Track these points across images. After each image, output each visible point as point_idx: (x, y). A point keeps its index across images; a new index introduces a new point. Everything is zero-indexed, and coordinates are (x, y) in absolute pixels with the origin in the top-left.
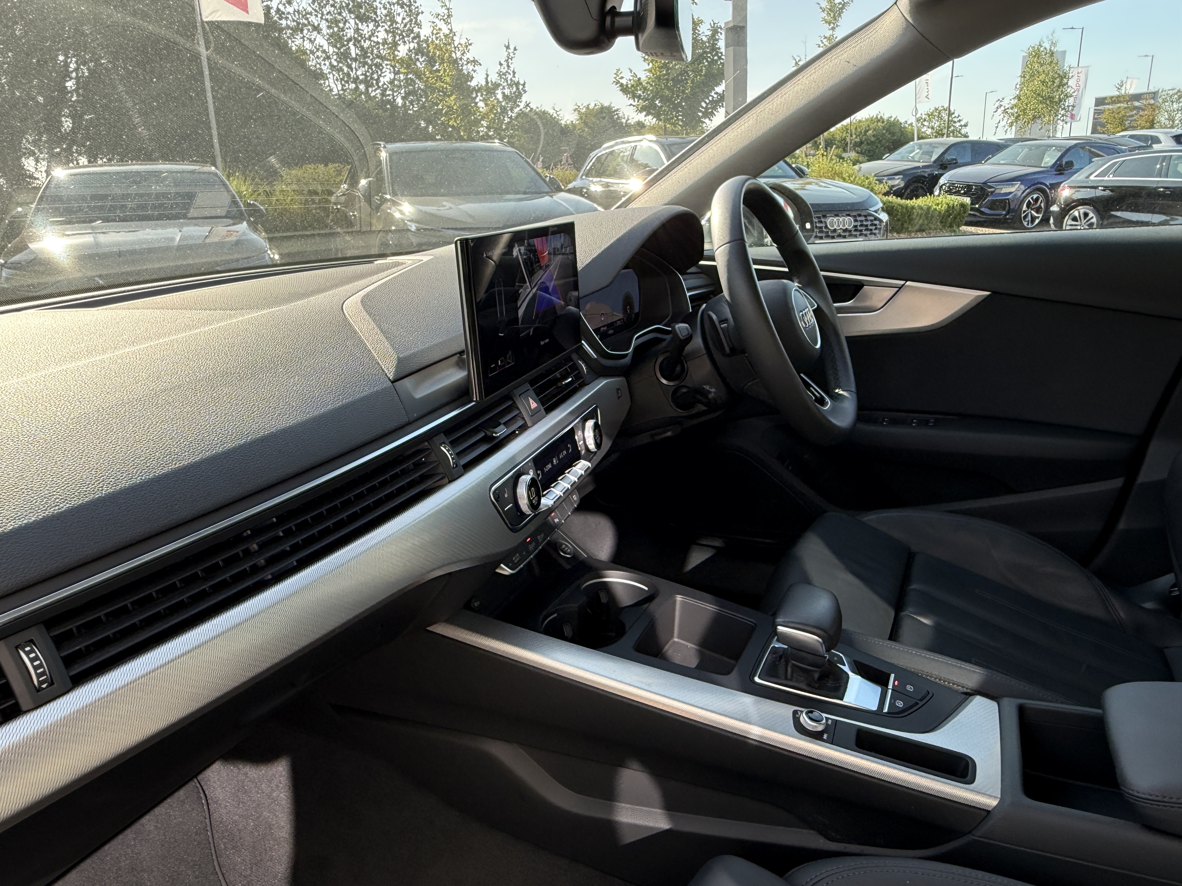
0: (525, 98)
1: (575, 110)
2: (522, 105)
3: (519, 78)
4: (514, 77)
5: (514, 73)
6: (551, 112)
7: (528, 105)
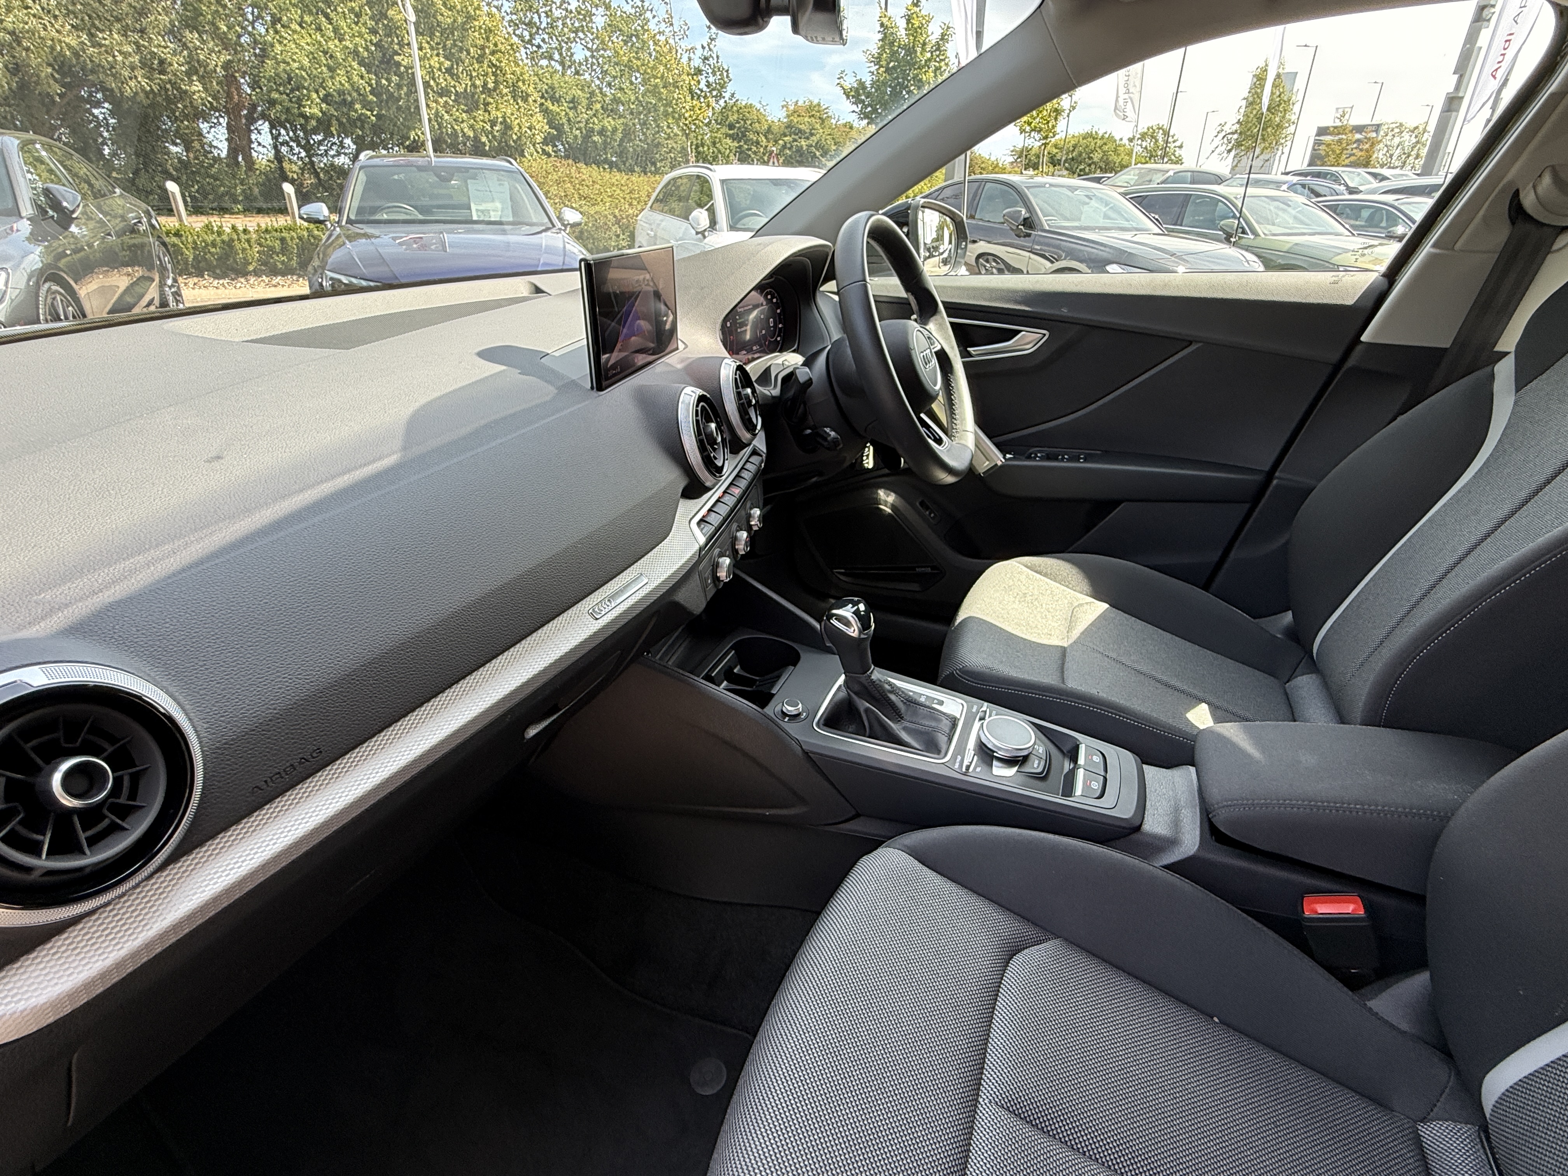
0: (730, 88)
1: (783, 107)
2: (727, 95)
3: (725, 63)
4: (718, 62)
5: (718, 57)
6: (758, 106)
7: (733, 95)
